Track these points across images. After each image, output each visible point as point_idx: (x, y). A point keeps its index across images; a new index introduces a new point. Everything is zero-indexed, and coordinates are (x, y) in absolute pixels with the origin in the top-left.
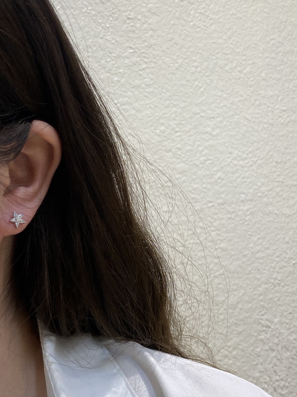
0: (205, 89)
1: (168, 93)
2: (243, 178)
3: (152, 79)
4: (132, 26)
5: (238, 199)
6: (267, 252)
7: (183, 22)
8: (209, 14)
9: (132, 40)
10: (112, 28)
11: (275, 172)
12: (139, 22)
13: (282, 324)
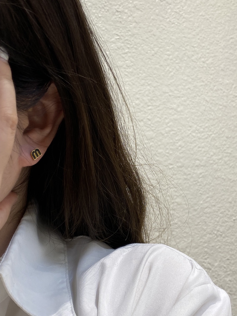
0: (174, 73)
1: (144, 74)
2: (199, 147)
3: (132, 62)
4: (120, 17)
5: (194, 164)
6: (213, 208)
7: (161, 18)
8: (183, 14)
9: (119, 29)
10: (103, 17)
11: (225, 145)
12: (126, 15)
13: (220, 267)
